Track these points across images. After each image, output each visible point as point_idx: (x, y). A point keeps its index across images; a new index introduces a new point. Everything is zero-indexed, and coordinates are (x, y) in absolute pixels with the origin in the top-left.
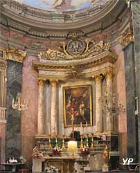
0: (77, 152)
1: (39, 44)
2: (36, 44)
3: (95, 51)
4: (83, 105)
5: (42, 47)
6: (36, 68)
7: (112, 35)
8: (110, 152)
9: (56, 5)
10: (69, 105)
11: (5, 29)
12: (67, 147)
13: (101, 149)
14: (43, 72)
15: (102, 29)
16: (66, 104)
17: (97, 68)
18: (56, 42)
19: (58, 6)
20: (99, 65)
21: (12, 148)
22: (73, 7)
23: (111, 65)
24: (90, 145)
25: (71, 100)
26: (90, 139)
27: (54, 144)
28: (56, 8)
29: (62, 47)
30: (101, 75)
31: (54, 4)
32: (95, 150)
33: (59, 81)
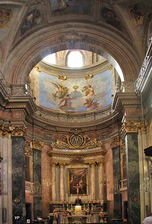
0: (81, 212)
1: (50, 136)
2: (48, 136)
3: (91, 145)
4: (82, 181)
5: (52, 138)
6: (50, 155)
7: (103, 136)
8: (104, 213)
9: (61, 105)
10: (72, 181)
11: (31, 126)
12: (74, 210)
13: (97, 211)
14: (55, 158)
15: (96, 130)
16: (70, 180)
17: (92, 158)
18: (62, 135)
19: (62, 106)
20: (95, 156)
21: (37, 211)
22: (73, 109)
23: (103, 157)
24: (90, 208)
25: (73, 178)
26: (90, 204)
27: (66, 208)
28: (60, 108)
29: (66, 139)
30: (96, 162)
31: (59, 105)
32: (94, 211)
33: (66, 164)
